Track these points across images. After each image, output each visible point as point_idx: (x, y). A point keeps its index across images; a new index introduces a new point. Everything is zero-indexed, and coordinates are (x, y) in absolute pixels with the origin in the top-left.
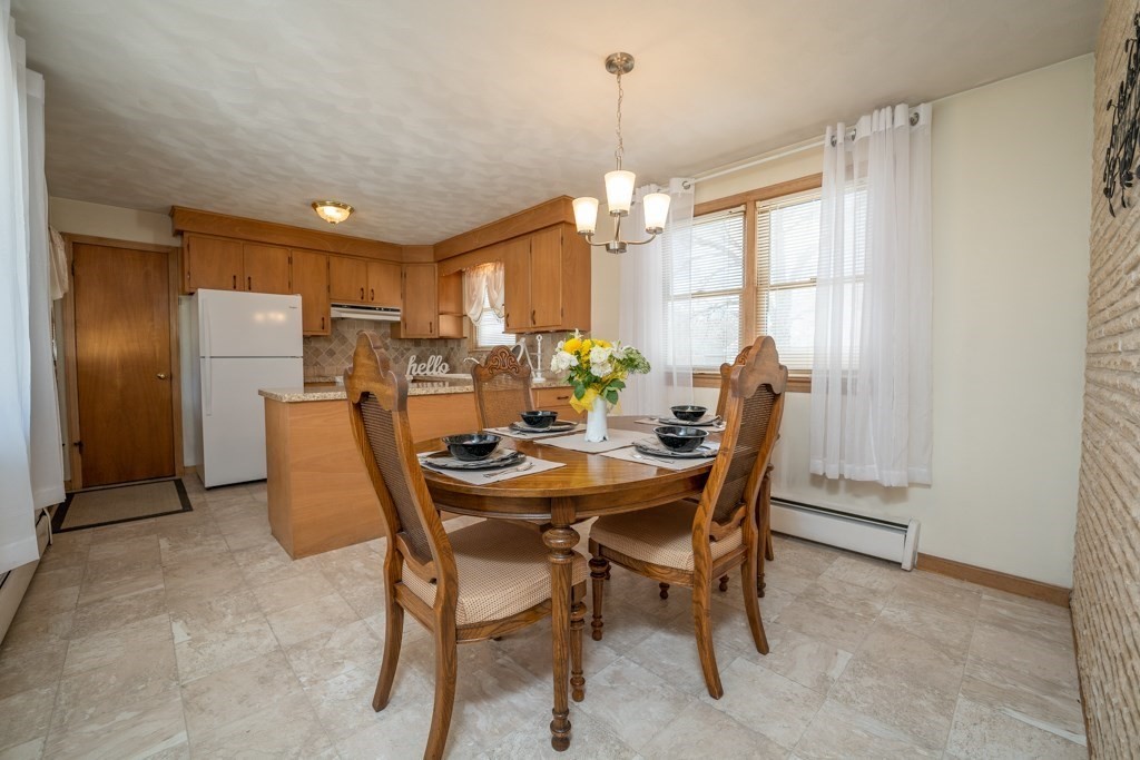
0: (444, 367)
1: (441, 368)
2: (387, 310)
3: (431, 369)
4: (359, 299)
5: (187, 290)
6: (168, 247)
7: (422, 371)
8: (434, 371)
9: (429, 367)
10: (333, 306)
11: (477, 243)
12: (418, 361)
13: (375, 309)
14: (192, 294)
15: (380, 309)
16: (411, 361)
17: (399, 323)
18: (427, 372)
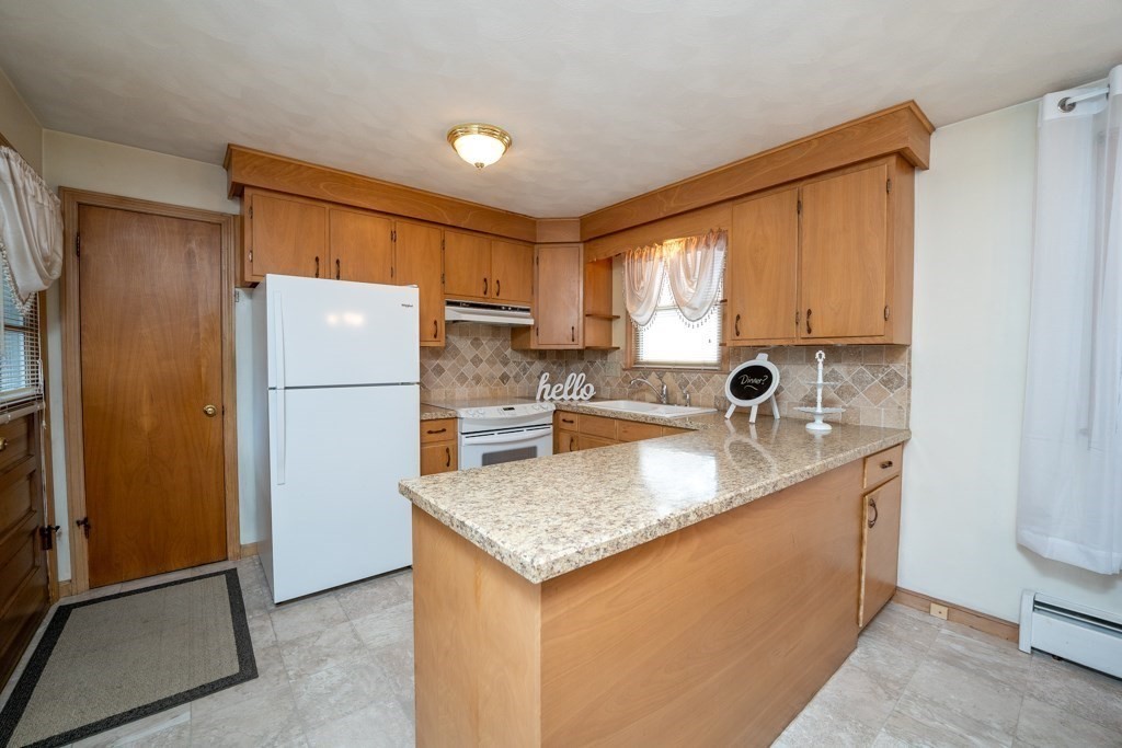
0: (588, 390)
1: (583, 391)
2: (514, 309)
3: (570, 392)
4: (482, 295)
5: (248, 278)
6: (222, 215)
7: (558, 395)
8: (574, 396)
9: (567, 388)
10: (449, 303)
11: (673, 206)
12: (552, 382)
13: (500, 308)
14: (254, 285)
15: (507, 309)
16: (543, 381)
17: (527, 328)
18: (565, 396)
